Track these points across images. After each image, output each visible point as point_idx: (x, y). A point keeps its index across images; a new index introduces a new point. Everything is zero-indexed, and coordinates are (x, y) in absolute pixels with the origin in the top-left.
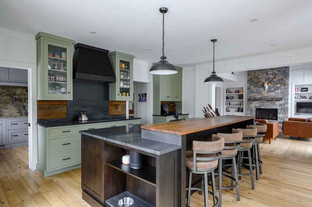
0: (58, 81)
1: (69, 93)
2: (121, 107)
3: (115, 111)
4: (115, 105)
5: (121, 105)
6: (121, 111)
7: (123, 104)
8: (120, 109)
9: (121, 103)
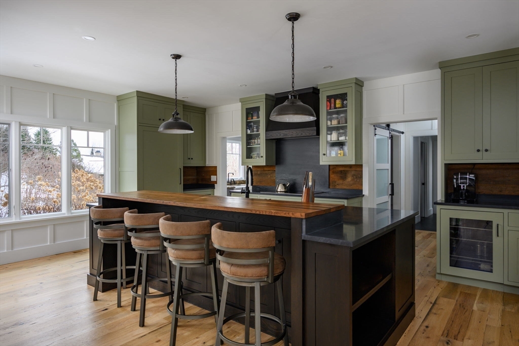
0: (257, 145)
1: (262, 157)
2: (353, 176)
3: (341, 182)
4: (341, 172)
5: (353, 173)
6: (352, 182)
7: (355, 171)
8: (349, 179)
9: (353, 169)
